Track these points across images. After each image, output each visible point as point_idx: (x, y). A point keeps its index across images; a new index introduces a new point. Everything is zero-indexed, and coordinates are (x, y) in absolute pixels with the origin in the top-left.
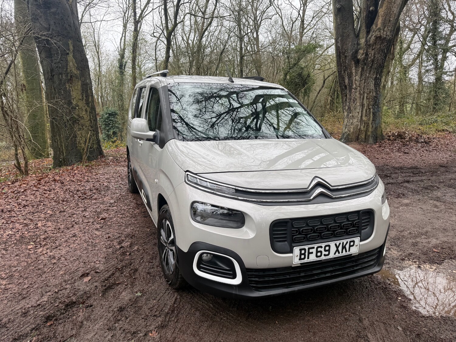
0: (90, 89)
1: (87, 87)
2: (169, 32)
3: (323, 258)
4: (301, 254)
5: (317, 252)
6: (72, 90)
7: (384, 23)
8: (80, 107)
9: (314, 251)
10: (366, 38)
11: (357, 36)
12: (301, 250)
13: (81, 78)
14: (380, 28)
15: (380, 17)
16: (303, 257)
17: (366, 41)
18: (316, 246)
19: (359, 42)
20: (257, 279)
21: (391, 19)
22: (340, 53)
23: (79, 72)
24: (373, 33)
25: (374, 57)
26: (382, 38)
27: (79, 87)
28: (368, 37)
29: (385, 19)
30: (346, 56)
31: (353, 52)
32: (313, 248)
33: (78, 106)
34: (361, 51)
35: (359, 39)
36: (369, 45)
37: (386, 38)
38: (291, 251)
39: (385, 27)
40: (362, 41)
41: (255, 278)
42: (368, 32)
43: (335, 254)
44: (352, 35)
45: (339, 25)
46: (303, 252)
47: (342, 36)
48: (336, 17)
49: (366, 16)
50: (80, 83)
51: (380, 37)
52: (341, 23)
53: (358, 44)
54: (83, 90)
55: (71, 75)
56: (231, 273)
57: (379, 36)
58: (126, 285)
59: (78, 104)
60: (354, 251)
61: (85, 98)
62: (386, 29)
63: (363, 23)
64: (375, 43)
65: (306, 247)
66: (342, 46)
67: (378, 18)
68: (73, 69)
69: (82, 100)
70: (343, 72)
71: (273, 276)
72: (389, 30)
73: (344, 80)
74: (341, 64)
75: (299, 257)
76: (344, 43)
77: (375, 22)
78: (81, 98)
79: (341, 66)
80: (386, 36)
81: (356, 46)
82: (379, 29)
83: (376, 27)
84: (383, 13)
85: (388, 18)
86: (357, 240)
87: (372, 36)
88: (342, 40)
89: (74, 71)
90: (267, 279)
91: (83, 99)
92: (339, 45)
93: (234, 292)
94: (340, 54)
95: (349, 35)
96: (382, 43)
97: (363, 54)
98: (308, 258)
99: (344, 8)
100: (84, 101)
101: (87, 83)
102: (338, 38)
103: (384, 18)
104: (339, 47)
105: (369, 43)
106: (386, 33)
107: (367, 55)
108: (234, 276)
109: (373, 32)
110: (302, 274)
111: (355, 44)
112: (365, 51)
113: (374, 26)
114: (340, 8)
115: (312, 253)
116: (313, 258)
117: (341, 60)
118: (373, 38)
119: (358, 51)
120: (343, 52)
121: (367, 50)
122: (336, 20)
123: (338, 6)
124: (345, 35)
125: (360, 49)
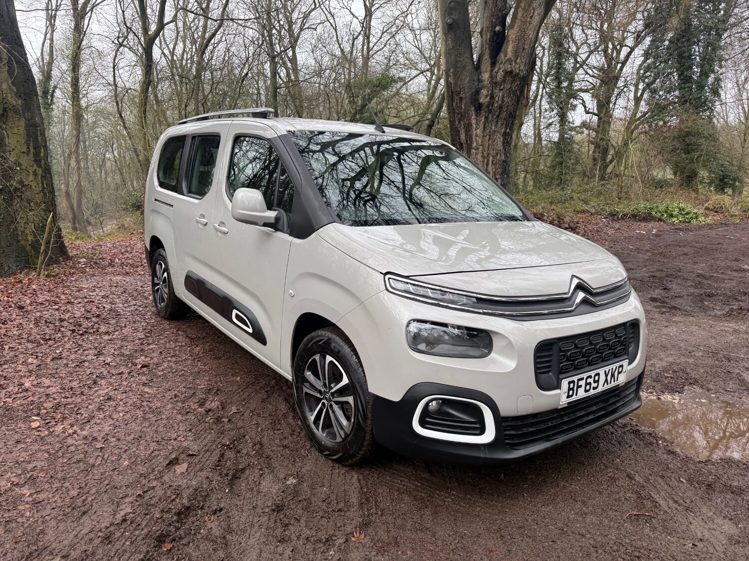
0: (41, 134)
1: (37, 130)
2: (150, 39)
3: (592, 392)
4: (569, 389)
5: (587, 384)
6: (8, 135)
7: (516, 52)
8: (23, 167)
9: (582, 383)
10: (492, 71)
11: (477, 68)
12: (570, 383)
13: (24, 113)
14: (510, 58)
15: (511, 42)
16: (571, 392)
17: (491, 76)
18: (585, 376)
19: (480, 77)
20: (513, 432)
21: (526, 47)
22: (452, 92)
23: (20, 102)
24: (501, 66)
25: (502, 102)
26: (514, 73)
27: (22, 129)
28: (494, 72)
29: (517, 46)
30: (461, 99)
31: (473, 93)
32: (582, 379)
33: (20, 165)
34: (484, 92)
35: (481, 73)
36: (496, 83)
37: (519, 73)
38: (558, 387)
39: (517, 58)
40: (486, 76)
41: (510, 430)
42: (493, 64)
43: (603, 386)
44: (469, 67)
45: (450, 49)
46: (572, 385)
47: (455, 67)
48: (445, 36)
49: (490, 37)
50: (23, 122)
51: (511, 72)
52: (454, 47)
53: (480, 81)
54: (28, 135)
55: (5, 106)
56: (478, 426)
57: (509, 70)
58: (261, 469)
59: (20, 161)
60: (622, 379)
61: (32, 150)
62: (518, 61)
63: (486, 49)
64: (504, 81)
65: (575, 379)
66: (456, 83)
67: (507, 43)
68: (9, 95)
69: (28, 155)
70: (457, 123)
71: (532, 425)
72: (522, 62)
73: (459, 135)
74: (454, 110)
75: (566, 395)
76: (458, 78)
77: (503, 49)
78: (25, 150)
79: (454, 112)
80: (519, 70)
81: (476, 84)
82: (510, 60)
83: (505, 56)
84: (514, 36)
85: (521, 44)
86: (625, 363)
87: (499, 69)
88: (455, 74)
89: (10, 99)
90: (525, 430)
91: (29, 152)
92: (451, 80)
93: (482, 455)
94: (452, 95)
95: (465, 66)
96: (514, 81)
97: (487, 95)
98: (576, 395)
99: (457, 23)
100: (31, 155)
101: (36, 123)
102: (449, 70)
103: (516, 43)
104: (451, 83)
105: (494, 80)
106: (519, 67)
107: (492, 97)
108: (482, 431)
109: (501, 64)
110: (566, 419)
111: (474, 80)
112: (490, 92)
113: (502, 55)
114: (452, 23)
115: (581, 386)
116: (581, 394)
117: (454, 104)
118: (501, 73)
119: (480, 91)
120: (456, 91)
121: (492, 90)
122: (446, 41)
123: (448, 21)
124: (459, 65)
125: (483, 88)
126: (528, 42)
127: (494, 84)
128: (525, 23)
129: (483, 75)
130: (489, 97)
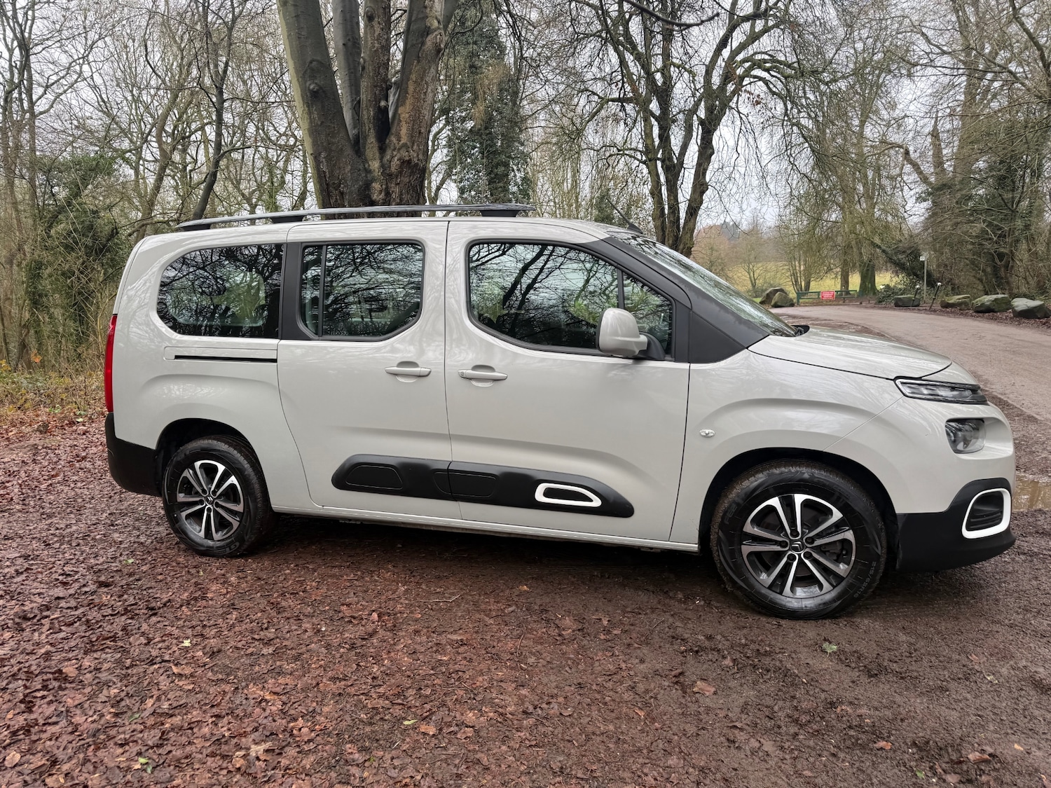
7: (412, 137)
10: (381, 159)
11: (361, 154)
15: (403, 123)
17: (382, 166)
19: (366, 166)
21: (422, 131)
22: (327, 185)
24: (395, 153)
25: (401, 200)
26: (413, 164)
28: (385, 160)
29: (413, 129)
30: (342, 194)
31: (361, 187)
34: (376, 186)
35: (366, 161)
36: (390, 175)
37: (417, 164)
39: (413, 144)
40: (375, 165)
42: (382, 149)
44: (349, 151)
45: (317, 125)
47: (328, 150)
48: (308, 106)
49: (374, 114)
51: (409, 162)
52: (322, 122)
53: (368, 171)
57: (407, 158)
62: (415, 147)
63: (370, 129)
64: (401, 173)
66: (331, 172)
67: (398, 124)
72: (420, 149)
76: (334, 165)
77: (393, 130)
80: (418, 160)
81: (363, 175)
82: (405, 145)
83: (399, 140)
84: (407, 115)
85: (416, 127)
87: (392, 157)
88: (329, 159)
92: (324, 167)
94: (329, 189)
95: (342, 149)
96: (412, 173)
97: (381, 191)
99: (324, 92)
102: (320, 154)
103: (411, 125)
104: (324, 172)
105: (387, 172)
106: (418, 156)
107: (388, 193)
109: (394, 150)
111: (359, 170)
112: (384, 186)
113: (394, 139)
114: (318, 90)
117: (333, 201)
118: (395, 162)
119: (370, 184)
120: (334, 183)
121: (387, 184)
122: (310, 113)
123: (312, 87)
124: (334, 148)
125: (373, 180)
126: (423, 124)
127: (389, 176)
128: (418, 99)
129: (370, 163)
130: (383, 194)
